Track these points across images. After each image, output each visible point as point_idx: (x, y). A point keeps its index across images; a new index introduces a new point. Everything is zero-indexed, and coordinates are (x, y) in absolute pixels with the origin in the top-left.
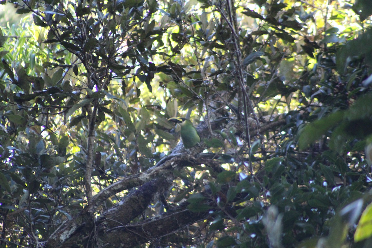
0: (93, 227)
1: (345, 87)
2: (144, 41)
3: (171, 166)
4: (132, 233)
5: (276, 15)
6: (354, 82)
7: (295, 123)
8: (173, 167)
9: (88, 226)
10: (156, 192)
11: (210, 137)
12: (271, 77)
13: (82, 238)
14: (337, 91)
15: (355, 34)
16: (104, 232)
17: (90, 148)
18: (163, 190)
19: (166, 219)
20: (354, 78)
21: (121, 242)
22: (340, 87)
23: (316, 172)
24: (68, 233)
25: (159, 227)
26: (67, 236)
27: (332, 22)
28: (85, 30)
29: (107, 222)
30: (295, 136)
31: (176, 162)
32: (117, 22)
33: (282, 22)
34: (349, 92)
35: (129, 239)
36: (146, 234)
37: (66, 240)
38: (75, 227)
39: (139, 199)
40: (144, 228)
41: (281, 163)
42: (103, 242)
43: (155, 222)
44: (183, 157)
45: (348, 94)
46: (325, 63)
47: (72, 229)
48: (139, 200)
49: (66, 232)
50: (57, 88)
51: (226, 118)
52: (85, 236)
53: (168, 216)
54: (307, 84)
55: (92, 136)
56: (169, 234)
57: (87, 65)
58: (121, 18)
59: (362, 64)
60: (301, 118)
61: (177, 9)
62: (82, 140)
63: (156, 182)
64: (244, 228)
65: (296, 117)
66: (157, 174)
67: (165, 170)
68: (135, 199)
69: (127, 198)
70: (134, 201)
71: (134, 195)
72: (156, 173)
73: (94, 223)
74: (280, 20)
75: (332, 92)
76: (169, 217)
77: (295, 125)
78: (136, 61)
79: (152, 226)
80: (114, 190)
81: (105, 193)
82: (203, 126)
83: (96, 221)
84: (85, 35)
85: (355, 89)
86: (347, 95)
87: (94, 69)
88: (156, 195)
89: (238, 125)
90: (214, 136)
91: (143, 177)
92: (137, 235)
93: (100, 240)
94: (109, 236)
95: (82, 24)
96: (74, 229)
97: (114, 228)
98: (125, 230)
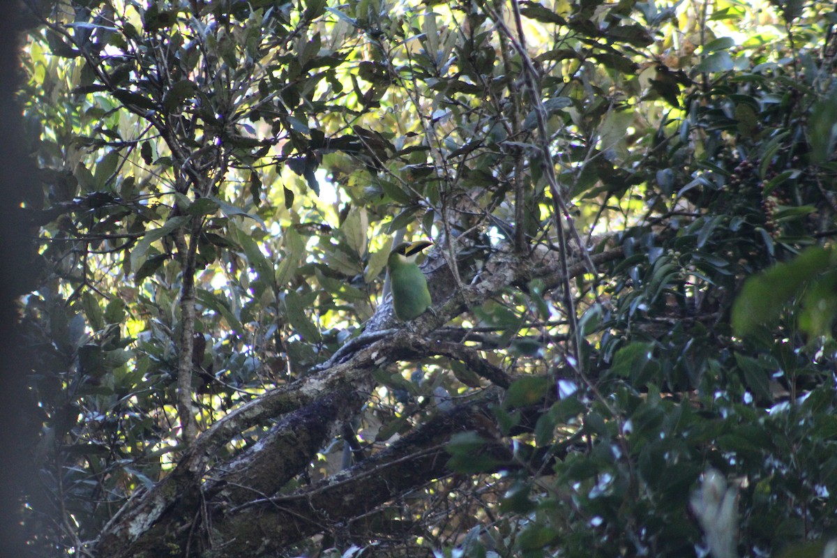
0: (200, 504)
1: (756, 171)
2: (298, 82)
3: (373, 361)
4: (287, 513)
5: (593, 14)
6: (775, 159)
7: (647, 255)
8: (377, 362)
9: (188, 502)
10: (335, 420)
11: (456, 294)
12: (586, 154)
13: (175, 530)
14: (738, 180)
15: (769, 51)
16: (223, 515)
17: (186, 327)
18: (349, 414)
19: (361, 480)
20: (775, 150)
21: (262, 534)
22: (744, 170)
23: (728, 373)
24: (146, 520)
25: (347, 498)
26: (145, 527)
27: (716, 25)
28: (166, 62)
29: (228, 491)
30: (648, 284)
31: (383, 351)
32: (238, 41)
33: (607, 30)
34: (766, 181)
35: (279, 527)
36: (320, 515)
37: (142, 534)
38: (162, 506)
39: (298, 436)
40: (312, 501)
41: (649, 356)
42: (222, 535)
43: (336, 487)
44: (398, 339)
45: (762, 185)
46: (706, 117)
47: (154, 511)
48: (299, 439)
49: (141, 517)
50: (107, 194)
51: (485, 249)
52: (181, 525)
53: (365, 473)
54: (664, 165)
55: (189, 299)
56: (370, 513)
57: (172, 141)
58: (246, 32)
59: (791, 117)
60: (658, 242)
61: (372, 7)
62: (161, 307)
63: (333, 398)
64: (574, 505)
65: (645, 240)
66: (342, 380)
67: (358, 371)
68: (290, 436)
69: (272, 436)
70: (286, 441)
71: (287, 428)
72: (338, 377)
73: (200, 496)
74: (603, 25)
75: (727, 183)
76: (367, 475)
77: (647, 259)
78: (281, 127)
79: (331, 496)
80: (247, 418)
81: (227, 427)
82: (432, 268)
83: (206, 489)
84: (166, 74)
85: (778, 175)
86: (761, 189)
87: (189, 148)
88: (335, 425)
89: (517, 264)
90: (465, 290)
91: (309, 388)
92: (296, 517)
93: (216, 531)
94: (235, 521)
95: (158, 49)
96: (159, 510)
97: (245, 504)
98: (270, 508)
